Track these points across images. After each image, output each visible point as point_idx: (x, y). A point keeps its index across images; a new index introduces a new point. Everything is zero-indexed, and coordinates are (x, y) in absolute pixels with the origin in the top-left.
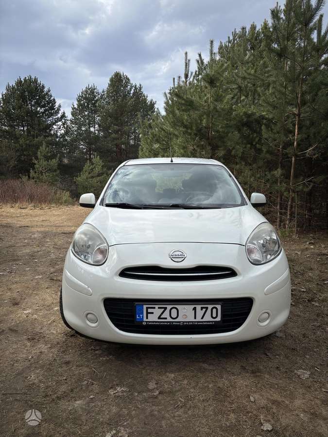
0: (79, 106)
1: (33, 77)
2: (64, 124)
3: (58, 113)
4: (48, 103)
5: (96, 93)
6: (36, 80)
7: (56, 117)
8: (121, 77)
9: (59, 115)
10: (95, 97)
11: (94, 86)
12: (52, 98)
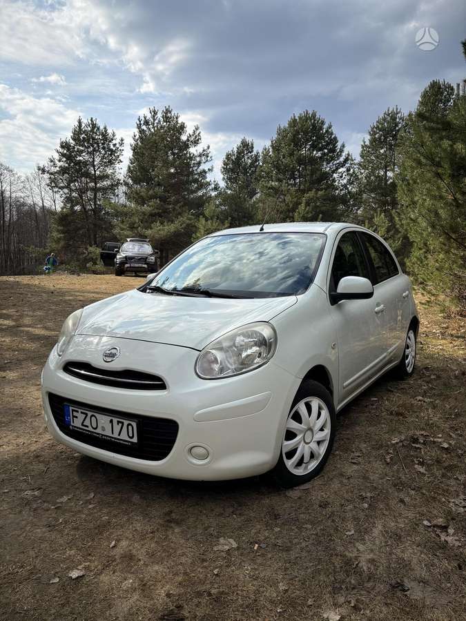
0: (371, 142)
1: (310, 112)
2: (348, 170)
3: (341, 155)
4: (328, 144)
5: (400, 119)
6: (314, 115)
7: (338, 161)
8: (440, 88)
9: (342, 159)
10: (397, 125)
11: (397, 110)
12: (333, 136)
